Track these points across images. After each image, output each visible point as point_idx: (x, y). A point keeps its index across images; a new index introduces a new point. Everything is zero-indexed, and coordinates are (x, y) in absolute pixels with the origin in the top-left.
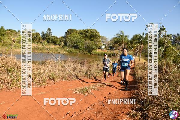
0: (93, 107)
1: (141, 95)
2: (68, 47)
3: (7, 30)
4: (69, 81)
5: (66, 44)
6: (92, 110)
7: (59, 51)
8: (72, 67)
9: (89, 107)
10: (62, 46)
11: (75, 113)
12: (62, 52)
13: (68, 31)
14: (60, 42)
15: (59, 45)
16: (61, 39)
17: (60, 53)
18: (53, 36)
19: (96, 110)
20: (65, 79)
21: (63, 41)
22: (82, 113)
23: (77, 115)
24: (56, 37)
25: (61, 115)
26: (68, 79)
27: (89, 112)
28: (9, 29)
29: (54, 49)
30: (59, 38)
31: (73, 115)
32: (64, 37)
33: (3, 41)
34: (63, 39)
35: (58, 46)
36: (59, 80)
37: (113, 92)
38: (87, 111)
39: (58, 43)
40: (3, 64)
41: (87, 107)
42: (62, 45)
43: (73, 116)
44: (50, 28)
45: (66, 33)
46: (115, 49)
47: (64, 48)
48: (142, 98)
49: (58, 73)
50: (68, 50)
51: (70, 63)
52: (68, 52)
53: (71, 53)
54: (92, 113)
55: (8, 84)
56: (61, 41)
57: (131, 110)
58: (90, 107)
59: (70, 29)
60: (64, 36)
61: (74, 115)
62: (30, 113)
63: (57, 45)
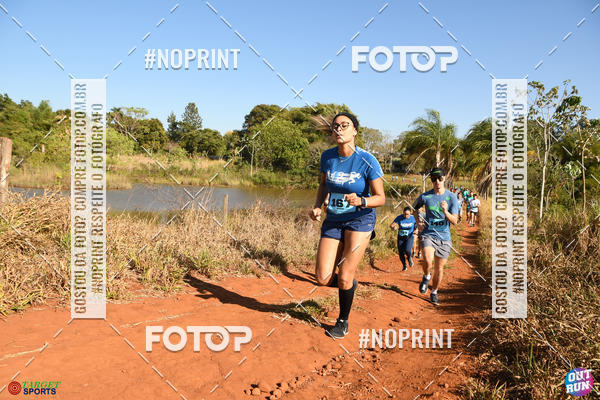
0: (338, 365)
1: (504, 326)
2: (254, 164)
3: (58, 113)
4: (259, 277)
5: (246, 156)
6: (334, 374)
7: (226, 177)
8: (267, 233)
9: (324, 367)
10: (236, 163)
11: (279, 385)
12: (236, 183)
13: (253, 113)
14: (229, 147)
15: (226, 158)
16: (231, 140)
17: (226, 184)
18: (206, 130)
19: (350, 375)
20: (245, 272)
21: (236, 145)
22: (303, 387)
23: (287, 392)
24: (215, 133)
25: (232, 391)
26: (253, 272)
27: (325, 382)
28: (64, 109)
29: (209, 171)
30: (223, 135)
31: (272, 393)
32: (240, 134)
33: (47, 148)
34: (237, 139)
35: (222, 161)
36: (225, 273)
37: (406, 314)
38: (319, 380)
39: (222, 151)
40: (47, 223)
41: (319, 365)
42: (235, 159)
43: (272, 397)
44: (193, 104)
45: (248, 118)
46: (411, 172)
47: (240, 167)
48: (507, 338)
49: (220, 252)
50: (255, 176)
51: (263, 220)
52: (255, 183)
53: (262, 183)
54: (334, 387)
55: (62, 285)
56: (232, 144)
57: (471, 380)
58: (329, 367)
59: (262, 107)
60: (240, 128)
61: (277, 392)
62: (133, 384)
63: (217, 159)
